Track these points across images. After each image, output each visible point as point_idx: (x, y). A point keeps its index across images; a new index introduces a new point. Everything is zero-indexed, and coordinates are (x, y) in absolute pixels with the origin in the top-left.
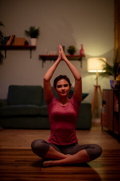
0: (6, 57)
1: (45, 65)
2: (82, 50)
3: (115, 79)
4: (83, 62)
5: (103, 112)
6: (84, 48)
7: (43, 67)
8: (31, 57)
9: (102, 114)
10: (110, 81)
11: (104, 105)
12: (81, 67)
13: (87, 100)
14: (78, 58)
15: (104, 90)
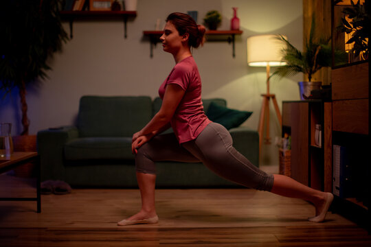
0: (72, 36)
1: (155, 51)
2: (235, 19)
3: (310, 78)
4: (237, 45)
5: (285, 150)
6: (239, 16)
7: (152, 56)
8: (126, 36)
9: (281, 153)
10: (299, 84)
11: (286, 136)
12: (234, 55)
13: (249, 125)
14: (227, 37)
15: (284, 103)
